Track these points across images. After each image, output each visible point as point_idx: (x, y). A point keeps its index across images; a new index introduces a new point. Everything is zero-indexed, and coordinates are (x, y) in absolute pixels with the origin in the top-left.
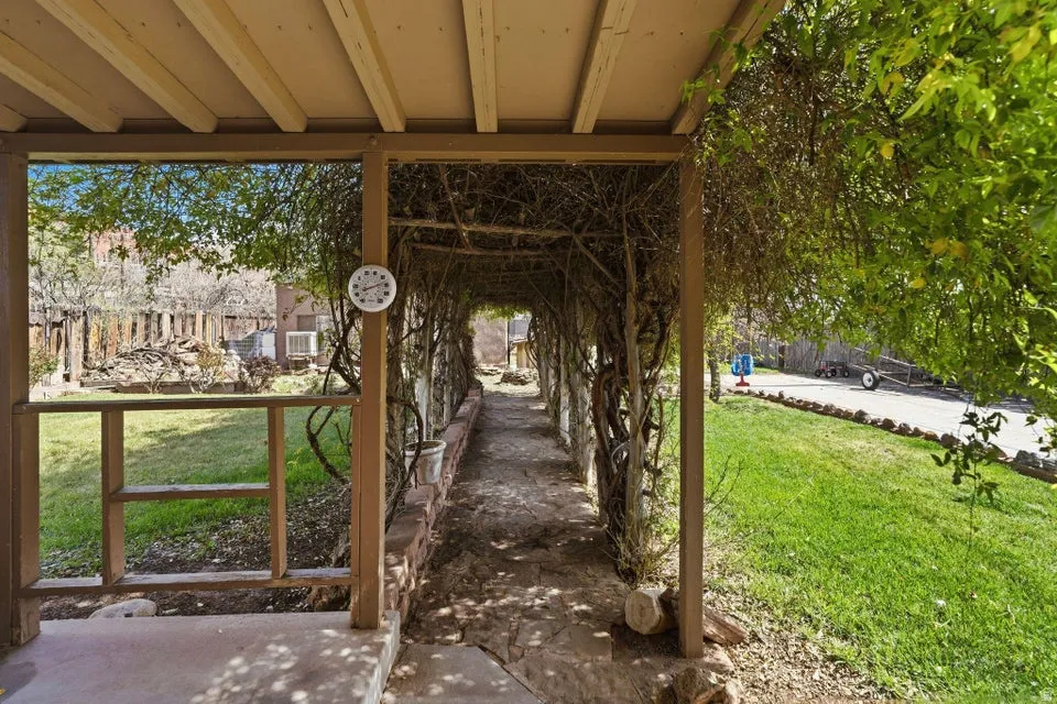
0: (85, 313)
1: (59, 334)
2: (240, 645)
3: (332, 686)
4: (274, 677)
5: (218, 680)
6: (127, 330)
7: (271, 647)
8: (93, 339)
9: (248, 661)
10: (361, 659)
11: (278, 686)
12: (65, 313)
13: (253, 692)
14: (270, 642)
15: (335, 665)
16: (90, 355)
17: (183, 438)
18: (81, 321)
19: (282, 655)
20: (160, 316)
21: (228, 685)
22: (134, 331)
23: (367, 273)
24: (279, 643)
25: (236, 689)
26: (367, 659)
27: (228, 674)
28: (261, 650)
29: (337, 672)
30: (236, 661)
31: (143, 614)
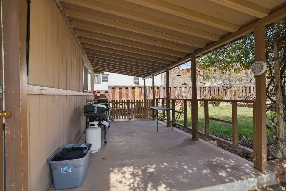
0: (231, 87)
1: (225, 92)
2: (225, 156)
3: (237, 173)
4: (227, 164)
5: (217, 159)
6: (241, 91)
7: (231, 160)
8: (233, 93)
9: (225, 159)
10: (250, 173)
11: (226, 166)
12: (227, 87)
13: (221, 164)
14: (231, 159)
15: (242, 170)
16: (232, 97)
17: (245, 117)
18: (230, 89)
19: (232, 162)
20: (250, 87)
21: (218, 160)
22: (243, 91)
23: (256, 64)
24: (233, 160)
25: (219, 162)
26: (252, 175)
27: (219, 159)
28: (228, 159)
29: (241, 172)
30: (222, 158)
31: (215, 145)
